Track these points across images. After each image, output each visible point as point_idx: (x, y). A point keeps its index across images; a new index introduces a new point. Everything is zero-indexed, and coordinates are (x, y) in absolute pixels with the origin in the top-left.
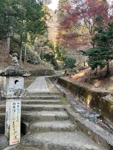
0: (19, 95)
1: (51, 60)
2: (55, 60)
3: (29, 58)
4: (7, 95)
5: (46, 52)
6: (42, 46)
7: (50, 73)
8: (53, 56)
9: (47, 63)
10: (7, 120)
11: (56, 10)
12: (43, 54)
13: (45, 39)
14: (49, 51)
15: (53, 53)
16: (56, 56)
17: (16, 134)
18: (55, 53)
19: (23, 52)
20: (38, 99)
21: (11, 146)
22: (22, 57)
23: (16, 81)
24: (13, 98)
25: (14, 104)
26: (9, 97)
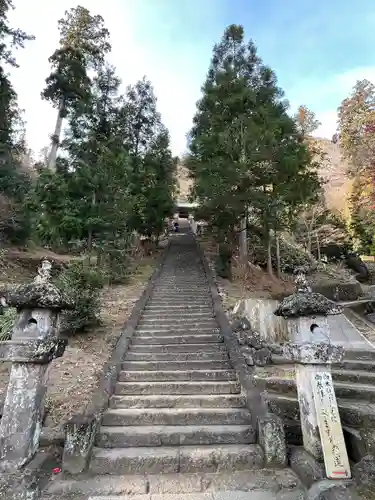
0: (327, 359)
1: (343, 257)
2: (354, 255)
3: (288, 262)
4: (303, 355)
5: (327, 241)
6: (314, 229)
7: (348, 293)
8: (348, 246)
9: (333, 268)
10: (306, 413)
11: (335, 136)
12: (319, 247)
13: (318, 210)
14: (333, 236)
15: (347, 240)
16: (357, 244)
17: (337, 451)
18: (351, 239)
19: (274, 250)
20: (354, 369)
21: (330, 479)
22: (273, 262)
23: (313, 327)
24: (313, 364)
25: (318, 377)
26: (306, 362)
